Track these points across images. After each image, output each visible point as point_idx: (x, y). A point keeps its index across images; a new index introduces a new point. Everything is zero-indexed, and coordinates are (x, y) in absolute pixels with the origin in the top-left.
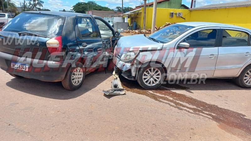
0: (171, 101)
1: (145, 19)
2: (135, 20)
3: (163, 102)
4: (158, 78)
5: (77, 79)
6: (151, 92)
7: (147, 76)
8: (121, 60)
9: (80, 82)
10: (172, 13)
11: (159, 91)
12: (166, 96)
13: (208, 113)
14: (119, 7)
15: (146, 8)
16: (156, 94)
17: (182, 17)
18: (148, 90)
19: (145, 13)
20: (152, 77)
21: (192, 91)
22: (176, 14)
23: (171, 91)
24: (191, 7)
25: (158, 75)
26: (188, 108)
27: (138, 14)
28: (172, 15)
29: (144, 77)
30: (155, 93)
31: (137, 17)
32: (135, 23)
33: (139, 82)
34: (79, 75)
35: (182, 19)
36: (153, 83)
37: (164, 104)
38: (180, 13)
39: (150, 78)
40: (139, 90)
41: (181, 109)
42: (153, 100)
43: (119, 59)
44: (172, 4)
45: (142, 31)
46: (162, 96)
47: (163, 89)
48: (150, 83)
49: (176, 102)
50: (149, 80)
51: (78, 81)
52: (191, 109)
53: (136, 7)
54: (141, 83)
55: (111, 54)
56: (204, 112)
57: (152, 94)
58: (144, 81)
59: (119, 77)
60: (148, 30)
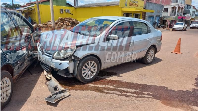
0: (114, 90)
1: (39, 15)
2: (30, 16)
3: (110, 93)
4: (94, 70)
5: (5, 93)
6: (91, 85)
7: (85, 70)
8: (53, 58)
9: (9, 95)
10: (62, 10)
11: (97, 82)
12: (107, 86)
13: (146, 93)
14: (6, 4)
15: (39, 5)
16: (98, 86)
17: (70, 13)
18: (87, 83)
19: (39, 9)
20: (90, 70)
21: (120, 75)
22: (65, 10)
23: (107, 80)
24: (75, 5)
25: (95, 67)
26: (131, 93)
27: (31, 10)
28: (62, 11)
29: (83, 72)
30: (96, 86)
31: (32, 13)
32: (30, 18)
33: (79, 78)
34: (7, 87)
35: (70, 14)
36: (91, 75)
37: (111, 94)
38: (68, 10)
39: (88, 72)
40: (80, 86)
41: (127, 96)
42: (100, 94)
43: (51, 57)
44: (59, 2)
45: (38, 25)
46: (104, 86)
47: (100, 79)
48: (88, 76)
49: (118, 89)
50: (87, 74)
51: (7, 95)
52: (133, 93)
53: (27, 4)
54: (81, 78)
55: (35, 52)
56: (143, 93)
57: (94, 87)
58: (84, 76)
59: (53, 76)
60: (44, 24)
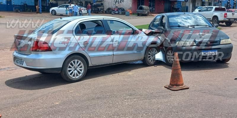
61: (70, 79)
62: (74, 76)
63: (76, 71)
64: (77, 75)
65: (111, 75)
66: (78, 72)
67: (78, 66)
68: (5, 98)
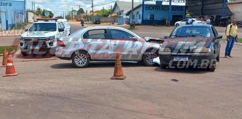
61: (76, 66)
62: (79, 64)
63: (81, 61)
64: (81, 64)
65: (108, 68)
66: (83, 62)
67: (83, 58)
68: (37, 70)
